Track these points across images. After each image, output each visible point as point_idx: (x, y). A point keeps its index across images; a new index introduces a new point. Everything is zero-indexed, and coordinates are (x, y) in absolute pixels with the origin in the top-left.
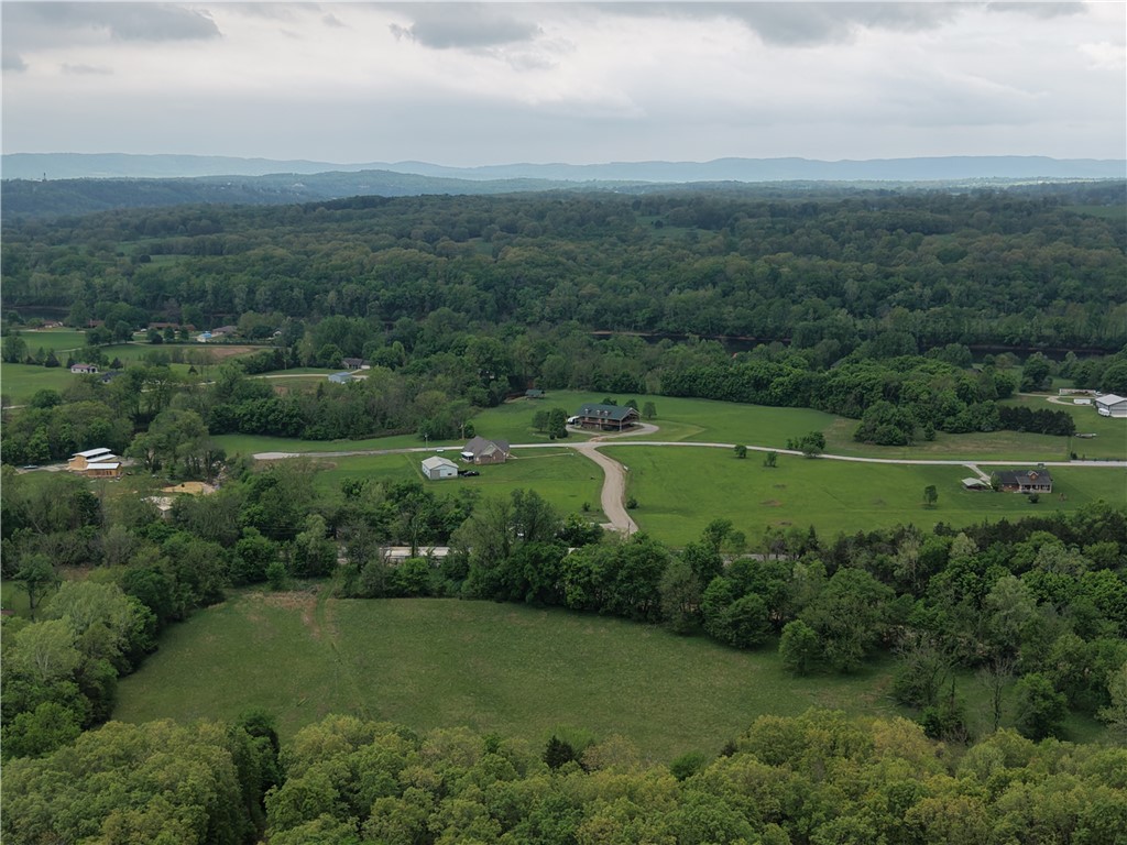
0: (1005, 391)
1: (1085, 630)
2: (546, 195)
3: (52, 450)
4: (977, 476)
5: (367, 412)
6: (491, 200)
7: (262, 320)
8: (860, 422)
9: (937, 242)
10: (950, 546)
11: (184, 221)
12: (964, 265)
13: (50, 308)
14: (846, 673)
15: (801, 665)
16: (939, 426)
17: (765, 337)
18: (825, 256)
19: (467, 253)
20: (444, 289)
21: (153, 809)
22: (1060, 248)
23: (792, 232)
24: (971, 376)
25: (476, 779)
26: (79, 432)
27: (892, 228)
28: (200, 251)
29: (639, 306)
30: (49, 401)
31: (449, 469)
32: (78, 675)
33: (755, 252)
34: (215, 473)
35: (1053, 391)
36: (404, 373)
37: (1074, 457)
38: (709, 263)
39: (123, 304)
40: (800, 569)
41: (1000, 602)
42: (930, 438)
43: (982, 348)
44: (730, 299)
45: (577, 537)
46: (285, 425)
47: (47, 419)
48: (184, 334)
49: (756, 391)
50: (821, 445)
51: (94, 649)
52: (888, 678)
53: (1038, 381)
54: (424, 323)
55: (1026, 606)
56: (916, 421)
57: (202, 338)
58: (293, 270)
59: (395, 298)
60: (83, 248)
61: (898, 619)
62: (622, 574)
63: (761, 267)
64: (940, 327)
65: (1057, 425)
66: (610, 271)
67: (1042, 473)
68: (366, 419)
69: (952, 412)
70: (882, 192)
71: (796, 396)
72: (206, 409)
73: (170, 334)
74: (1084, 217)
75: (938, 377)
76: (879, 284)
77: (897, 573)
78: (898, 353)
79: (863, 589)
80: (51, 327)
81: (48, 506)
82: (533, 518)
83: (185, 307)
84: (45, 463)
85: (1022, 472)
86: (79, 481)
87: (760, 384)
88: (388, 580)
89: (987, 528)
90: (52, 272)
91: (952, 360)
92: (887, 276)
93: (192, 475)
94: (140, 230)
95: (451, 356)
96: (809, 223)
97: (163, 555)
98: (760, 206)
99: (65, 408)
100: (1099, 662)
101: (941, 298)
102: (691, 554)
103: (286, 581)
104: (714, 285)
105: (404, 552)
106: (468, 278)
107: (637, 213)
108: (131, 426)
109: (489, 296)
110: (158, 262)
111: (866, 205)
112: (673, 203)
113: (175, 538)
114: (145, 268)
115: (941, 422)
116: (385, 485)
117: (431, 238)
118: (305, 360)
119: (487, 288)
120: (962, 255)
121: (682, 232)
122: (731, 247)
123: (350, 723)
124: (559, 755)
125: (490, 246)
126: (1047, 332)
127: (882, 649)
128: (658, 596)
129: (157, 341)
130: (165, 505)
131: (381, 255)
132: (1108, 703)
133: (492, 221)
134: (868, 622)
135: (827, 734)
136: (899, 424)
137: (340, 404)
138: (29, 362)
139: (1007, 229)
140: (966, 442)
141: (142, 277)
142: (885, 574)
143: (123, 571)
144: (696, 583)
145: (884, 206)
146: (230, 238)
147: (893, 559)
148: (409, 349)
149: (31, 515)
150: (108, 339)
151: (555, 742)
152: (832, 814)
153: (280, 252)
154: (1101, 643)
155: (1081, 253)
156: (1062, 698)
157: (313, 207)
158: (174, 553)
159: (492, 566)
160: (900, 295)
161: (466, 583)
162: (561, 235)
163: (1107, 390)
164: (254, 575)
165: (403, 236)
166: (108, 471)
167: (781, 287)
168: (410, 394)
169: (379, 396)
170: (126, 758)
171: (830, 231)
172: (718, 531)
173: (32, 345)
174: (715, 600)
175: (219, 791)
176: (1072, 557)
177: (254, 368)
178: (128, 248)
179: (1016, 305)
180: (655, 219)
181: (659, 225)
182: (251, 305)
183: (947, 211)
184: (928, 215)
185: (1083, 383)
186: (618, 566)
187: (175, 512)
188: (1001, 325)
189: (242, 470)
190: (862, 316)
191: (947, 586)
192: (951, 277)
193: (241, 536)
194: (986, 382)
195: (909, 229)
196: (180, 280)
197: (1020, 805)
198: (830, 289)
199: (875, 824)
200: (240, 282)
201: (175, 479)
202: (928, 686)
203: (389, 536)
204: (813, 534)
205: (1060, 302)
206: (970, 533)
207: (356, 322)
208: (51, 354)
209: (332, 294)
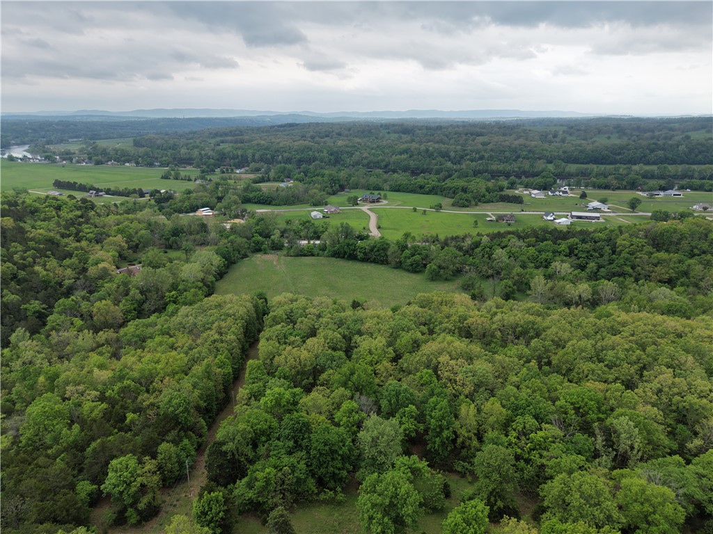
0: (501, 189)
1: (524, 266)
2: (350, 122)
3: (191, 208)
4: (491, 217)
5: (293, 196)
6: (332, 124)
7: (257, 165)
8: (453, 200)
9: (481, 139)
10: (481, 239)
11: (231, 132)
12: (489, 147)
13: (188, 161)
14: (447, 280)
15: (432, 277)
16: (480, 201)
17: (423, 171)
18: (444, 144)
19: (325, 143)
20: (317, 155)
21: (228, 322)
22: (521, 141)
23: (433, 135)
24: (490, 184)
25: (330, 313)
26: (199, 202)
27: (466, 134)
28: (236, 142)
29: (382, 161)
30: (189, 192)
31: (320, 215)
32: (203, 280)
33: (421, 142)
34: (244, 216)
35: (516, 189)
36: (304, 184)
37: (523, 211)
38: (405, 146)
39: (211, 160)
40: (433, 247)
41: (497, 257)
42: (476, 205)
43: (495, 175)
44: (412, 158)
45: (361, 238)
46: (266, 201)
47: (189, 198)
48: (232, 170)
49: (420, 190)
50: (441, 207)
51: (207, 272)
52: (460, 281)
53: (512, 186)
54: (311, 167)
55: (505, 259)
56: (472, 199)
57: (238, 171)
58: (267, 149)
59: (301, 158)
60: (198, 141)
61: (463, 263)
62: (376, 249)
63: (423, 147)
64: (481, 168)
65: (518, 200)
66: (372, 149)
67: (512, 216)
68: (292, 199)
69: (484, 196)
70: (463, 122)
71: (433, 191)
72: (240, 195)
73: (227, 170)
74: (530, 131)
75: (480, 185)
76: (461, 153)
77: (464, 248)
78: (467, 176)
79: (453, 254)
80: (189, 168)
81: (190, 227)
82: (347, 232)
83: (232, 161)
84: (189, 212)
85: (505, 216)
86: (200, 219)
87: (421, 187)
88: (301, 251)
89: (493, 234)
90: (188, 149)
91: (485, 179)
92: (465, 150)
93: (236, 217)
94: (216, 135)
95: (319, 178)
96: (439, 132)
97: (229, 242)
98: (423, 126)
99: (194, 195)
100: (527, 276)
101: (482, 158)
102: (398, 242)
103: (268, 251)
104: (407, 153)
105: (306, 242)
106: (325, 151)
107: (381, 129)
108: (216, 201)
109: (332, 157)
110: (222, 146)
111: (458, 126)
112: (394, 125)
113: (232, 237)
114: (218, 148)
115: (480, 199)
116: (299, 220)
117: (313, 137)
118: (272, 179)
119: (332, 154)
120: (489, 143)
121: (396, 135)
122: (413, 141)
123: (290, 295)
124: (355, 305)
125: (332, 140)
126: (516, 169)
127: (458, 272)
128: (387, 256)
129: (223, 172)
130: (228, 226)
131: (296, 143)
132: (530, 289)
133: (333, 132)
134: (454, 264)
135: (440, 299)
136: (466, 200)
137: (283, 194)
138: (182, 179)
139: (504, 135)
140: (488, 206)
141: (217, 151)
142: (460, 249)
143: (216, 247)
144: (400, 252)
145: (464, 126)
146: (246, 137)
147: (463, 244)
148: (306, 175)
149: (185, 229)
150: (207, 172)
151: (354, 301)
152: (441, 323)
153: (263, 142)
154: (528, 270)
155: (528, 143)
156: (515, 287)
157: (272, 127)
158: (232, 242)
159: (334, 247)
160: (468, 157)
161: (326, 252)
162: (356, 136)
163: (535, 189)
164: (258, 249)
165: (303, 137)
166: (209, 215)
167: (430, 155)
168: (306, 191)
169: (296, 191)
170: (219, 306)
171: (446, 135)
172: (407, 235)
173: (183, 174)
174: (405, 257)
175: (249, 316)
176: (520, 243)
177: (256, 182)
178: (213, 141)
179: (506, 160)
180: (387, 131)
181: (389, 133)
182: (254, 160)
183: (484, 128)
184: (478, 130)
185: (527, 186)
186: (375, 247)
187: (231, 228)
188: (501, 167)
189: (253, 215)
190: (455, 164)
191: (480, 253)
192: (485, 151)
193: (253, 237)
194: (495, 186)
195: (472, 134)
196: (230, 152)
197: (500, 321)
198: (445, 155)
199: (454, 326)
200: (250, 153)
201: (231, 218)
202: (472, 284)
203: (301, 237)
204: (437, 236)
205: (521, 159)
206: (488, 235)
207: (289, 166)
208: (189, 177)
209: (280, 157)
